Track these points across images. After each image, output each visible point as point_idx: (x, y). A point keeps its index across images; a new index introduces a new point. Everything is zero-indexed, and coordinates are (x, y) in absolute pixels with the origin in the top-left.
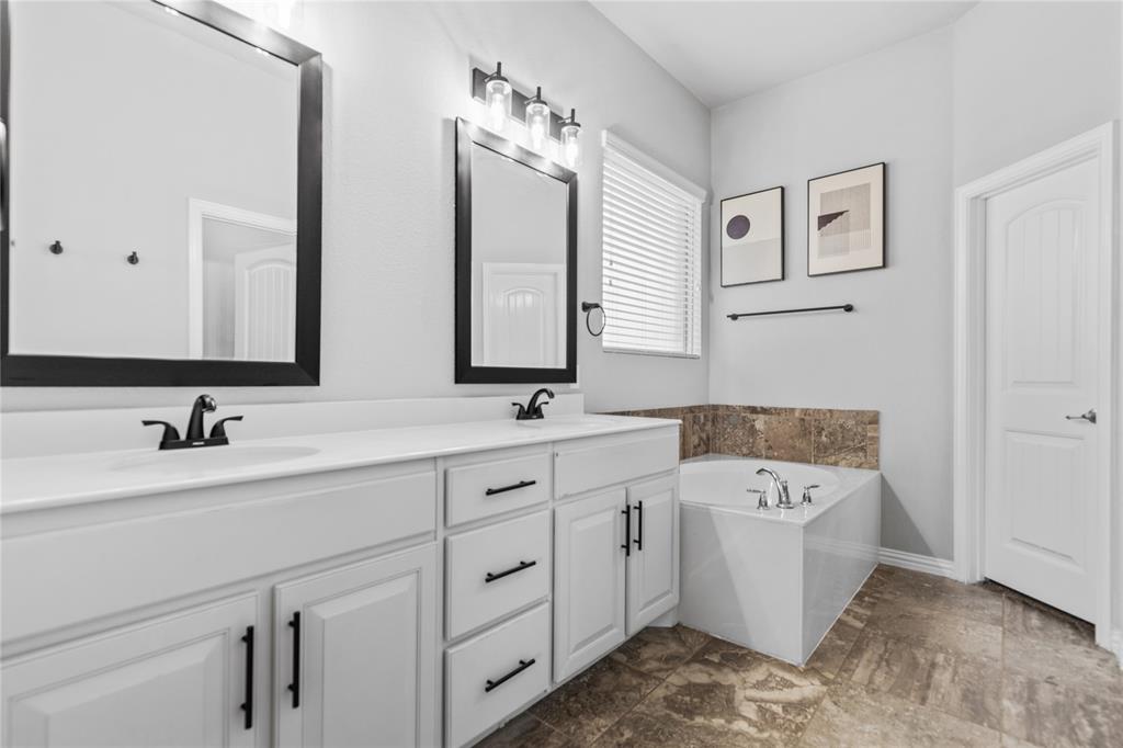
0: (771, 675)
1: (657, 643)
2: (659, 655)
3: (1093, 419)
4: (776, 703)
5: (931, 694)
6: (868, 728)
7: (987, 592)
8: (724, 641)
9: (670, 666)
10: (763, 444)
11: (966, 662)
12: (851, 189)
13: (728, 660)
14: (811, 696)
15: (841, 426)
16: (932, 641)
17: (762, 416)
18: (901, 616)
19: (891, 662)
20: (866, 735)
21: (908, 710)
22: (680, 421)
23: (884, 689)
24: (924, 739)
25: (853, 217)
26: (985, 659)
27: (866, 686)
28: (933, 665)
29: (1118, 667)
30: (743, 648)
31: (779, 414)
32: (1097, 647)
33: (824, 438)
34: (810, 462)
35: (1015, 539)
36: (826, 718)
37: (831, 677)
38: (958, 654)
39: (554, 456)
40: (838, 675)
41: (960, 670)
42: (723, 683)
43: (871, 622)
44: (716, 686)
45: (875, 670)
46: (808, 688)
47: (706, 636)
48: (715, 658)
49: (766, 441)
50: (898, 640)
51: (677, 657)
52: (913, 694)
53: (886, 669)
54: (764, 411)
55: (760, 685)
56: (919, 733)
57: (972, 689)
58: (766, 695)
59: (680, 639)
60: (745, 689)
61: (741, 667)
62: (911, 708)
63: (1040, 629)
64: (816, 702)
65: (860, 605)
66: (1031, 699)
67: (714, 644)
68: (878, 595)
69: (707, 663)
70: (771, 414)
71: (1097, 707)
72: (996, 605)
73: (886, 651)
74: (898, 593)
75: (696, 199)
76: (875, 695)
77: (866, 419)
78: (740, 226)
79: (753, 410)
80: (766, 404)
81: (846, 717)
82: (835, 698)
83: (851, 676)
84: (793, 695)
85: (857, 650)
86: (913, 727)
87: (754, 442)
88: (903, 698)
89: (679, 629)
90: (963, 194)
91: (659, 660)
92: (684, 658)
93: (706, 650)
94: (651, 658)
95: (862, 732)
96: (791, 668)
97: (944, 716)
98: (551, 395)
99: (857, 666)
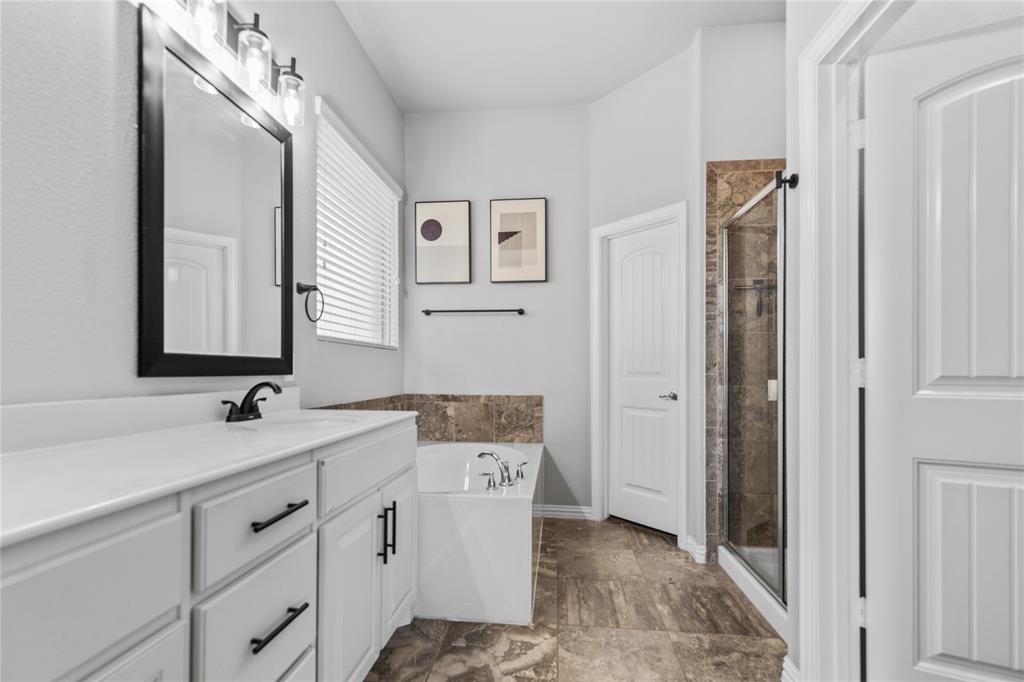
0: (512, 642)
1: (402, 647)
2: (409, 659)
3: (675, 397)
4: (527, 668)
5: (619, 616)
6: (597, 662)
7: (613, 525)
8: (461, 623)
9: (425, 667)
10: (454, 428)
11: (626, 583)
12: (523, 214)
13: (473, 641)
14: (549, 651)
15: (516, 409)
16: (601, 573)
17: (452, 404)
18: (576, 558)
19: (586, 598)
20: (598, 670)
21: (613, 636)
22: (416, 413)
23: (592, 624)
24: (632, 656)
25: (524, 237)
26: (635, 578)
27: (581, 625)
28: (611, 592)
29: (694, 561)
30: (479, 624)
31: (467, 401)
32: (679, 550)
33: (503, 420)
34: (492, 441)
35: (628, 484)
36: (567, 667)
37: (555, 626)
38: (620, 578)
39: (321, 464)
40: (558, 624)
41: (626, 591)
42: (478, 666)
43: (560, 568)
44: (473, 672)
45: (579, 610)
46: (544, 644)
47: (445, 622)
48: (461, 643)
49: (456, 425)
50: (583, 579)
51: (428, 655)
52: (610, 621)
53: (585, 606)
54: (455, 399)
55: (509, 656)
56: (627, 653)
57: (639, 603)
58: (517, 663)
59: (423, 633)
60: (498, 665)
61: (485, 643)
62: (614, 633)
63: (650, 545)
64: (555, 654)
65: (547, 557)
66: (670, 599)
67: (455, 628)
68: (554, 545)
69: (455, 650)
70: (461, 401)
71: (699, 593)
72: (622, 536)
73: (579, 591)
74: (565, 539)
75: (395, 196)
76: (589, 632)
77: (534, 403)
78: (432, 230)
79: (445, 398)
80: (457, 393)
81: (579, 660)
82: (566, 646)
83: (567, 620)
84: (535, 655)
85: (561, 598)
86: (622, 649)
87: (446, 427)
88: (605, 626)
89: (416, 623)
90: (597, 233)
91: (411, 664)
92: (433, 654)
93: (450, 638)
94: (402, 666)
95: (595, 668)
96: (523, 630)
97: (634, 631)
98: (277, 390)
99: (567, 611)
